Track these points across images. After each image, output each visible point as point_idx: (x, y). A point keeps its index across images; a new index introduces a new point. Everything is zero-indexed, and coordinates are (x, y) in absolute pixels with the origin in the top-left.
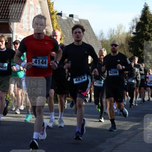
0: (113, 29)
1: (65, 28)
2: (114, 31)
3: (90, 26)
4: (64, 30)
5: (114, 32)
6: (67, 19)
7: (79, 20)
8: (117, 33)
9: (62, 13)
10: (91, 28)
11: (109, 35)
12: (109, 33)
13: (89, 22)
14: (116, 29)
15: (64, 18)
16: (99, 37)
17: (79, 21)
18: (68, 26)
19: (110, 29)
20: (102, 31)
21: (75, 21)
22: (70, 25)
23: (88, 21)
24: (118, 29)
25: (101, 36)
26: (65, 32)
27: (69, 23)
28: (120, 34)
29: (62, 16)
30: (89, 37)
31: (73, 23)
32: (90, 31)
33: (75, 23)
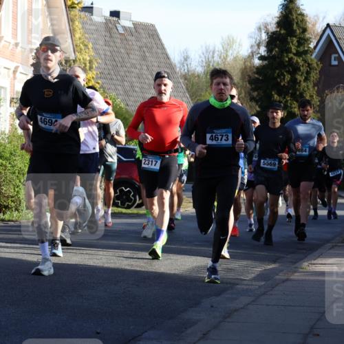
0: (211, 48)
1: (101, 42)
2: (214, 53)
3: (160, 40)
4: (98, 46)
5: (216, 55)
6: (104, 21)
7: (134, 24)
8: (220, 57)
9: (94, 6)
10: (162, 44)
11: (202, 61)
12: (202, 56)
13: (156, 30)
14: (219, 47)
15: (97, 18)
16: (178, 65)
17: (132, 26)
18: (107, 39)
19: (206, 47)
20: (186, 51)
21: (124, 27)
22: (111, 37)
23: (153, 26)
24: (223, 48)
25: (185, 65)
26: (101, 52)
27: (110, 30)
28: (228, 59)
29: (92, 15)
31: (120, 32)
32: (159, 51)
33: (123, 32)
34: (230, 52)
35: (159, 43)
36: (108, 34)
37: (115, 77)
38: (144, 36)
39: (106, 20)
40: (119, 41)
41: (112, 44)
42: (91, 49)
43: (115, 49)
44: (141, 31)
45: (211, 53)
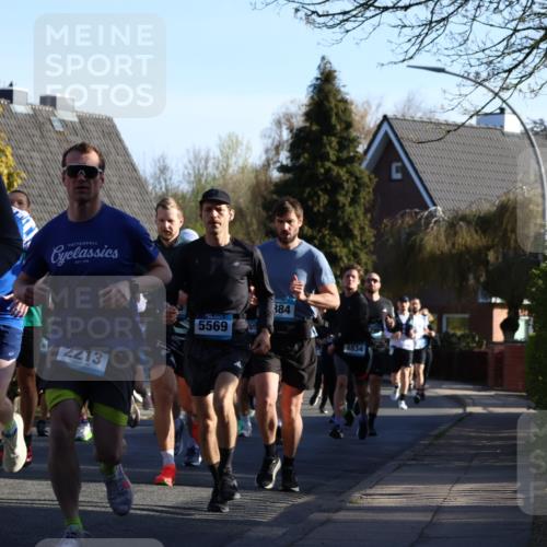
0: (203, 154)
1: (26, 146)
2: (207, 161)
3: (121, 140)
4: (21, 152)
5: (210, 164)
6: (31, 112)
7: (78, 116)
8: (217, 168)
9: (14, 88)
10: (125, 149)
11: (189, 174)
12: (189, 166)
13: (114, 126)
14: (216, 152)
15: (19, 108)
16: (151, 181)
17: (76, 120)
18: (36, 140)
19: (194, 152)
20: (163, 158)
21: (63, 122)
22: (43, 137)
23: (110, 120)
24: (221, 151)
25: (162, 180)
26: (27, 161)
27: (40, 126)
28: (230, 171)
29: (12, 102)
30: (115, 180)
31: (57, 129)
32: (120, 159)
33: (62, 130)
34: (233, 160)
35: (119, 145)
36: (37, 133)
37: (49, 201)
38: (95, 134)
39: (34, 110)
40: (55, 143)
41: (44, 148)
42: (10, 157)
43: (49, 155)
44: (92, 128)
45: (203, 162)
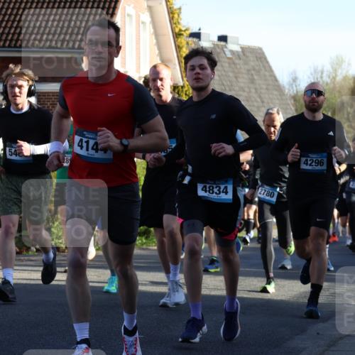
0: (320, 68)
2: (322, 73)
3: (267, 62)
5: (324, 75)
6: (212, 46)
7: (241, 48)
8: (329, 77)
9: (201, 31)
10: (270, 67)
13: (263, 53)
15: (204, 43)
16: (287, 87)
17: (240, 50)
19: (314, 68)
20: (294, 72)
21: (232, 52)
22: (219, 61)
23: (261, 49)
24: (332, 67)
25: (294, 86)
27: (217, 55)
28: (338, 79)
29: (200, 40)
30: (264, 87)
31: (228, 56)
32: (267, 73)
33: (231, 56)
34: (339, 72)
35: (267, 65)
39: (214, 44)
40: (227, 65)
41: (220, 68)
44: (250, 55)
45: (320, 74)
